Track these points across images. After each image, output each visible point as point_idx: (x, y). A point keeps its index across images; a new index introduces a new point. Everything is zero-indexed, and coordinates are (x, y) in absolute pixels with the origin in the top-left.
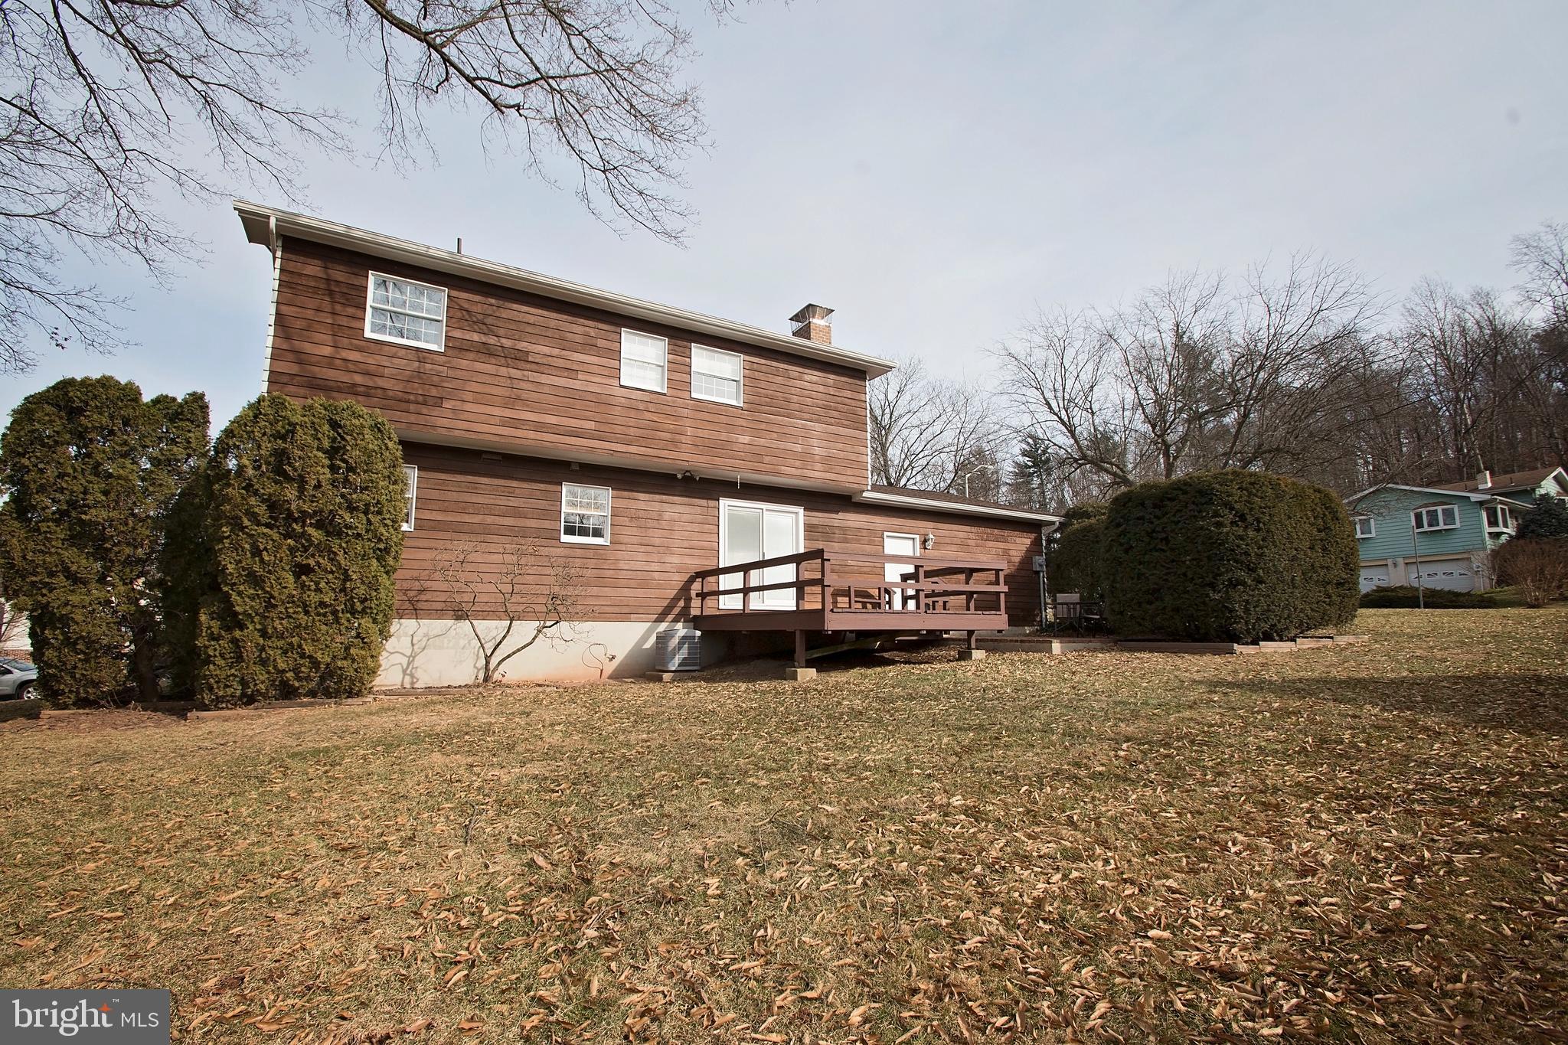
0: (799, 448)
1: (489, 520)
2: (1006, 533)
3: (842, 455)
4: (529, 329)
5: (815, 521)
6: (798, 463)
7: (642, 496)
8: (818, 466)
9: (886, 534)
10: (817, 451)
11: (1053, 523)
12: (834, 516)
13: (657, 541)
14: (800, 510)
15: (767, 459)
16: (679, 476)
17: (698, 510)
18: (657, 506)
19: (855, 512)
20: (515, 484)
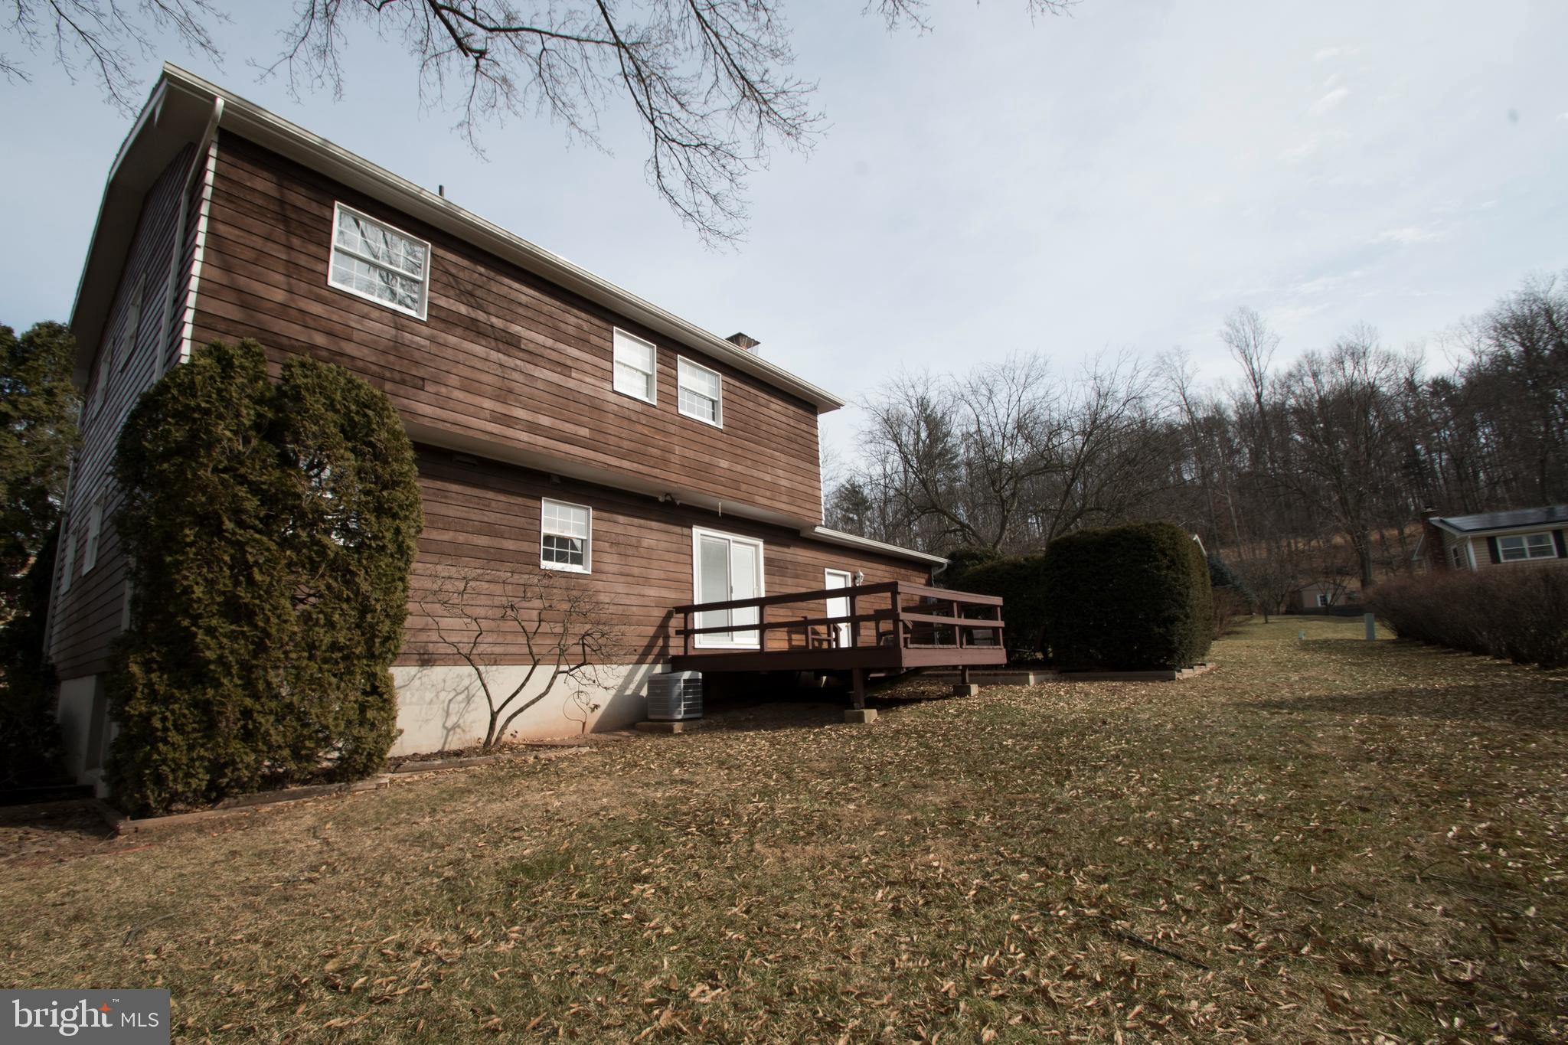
0: (768, 478)
1: (461, 537)
2: (909, 572)
3: (802, 488)
4: (521, 310)
5: (773, 555)
6: (768, 494)
7: (621, 519)
8: (784, 498)
9: (827, 570)
10: (783, 482)
11: (941, 565)
12: (786, 550)
13: (636, 571)
14: (760, 543)
15: (744, 487)
16: (661, 499)
17: (675, 538)
18: (634, 531)
19: (805, 548)
20: (490, 495)
